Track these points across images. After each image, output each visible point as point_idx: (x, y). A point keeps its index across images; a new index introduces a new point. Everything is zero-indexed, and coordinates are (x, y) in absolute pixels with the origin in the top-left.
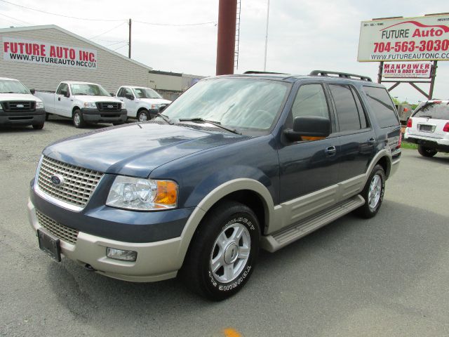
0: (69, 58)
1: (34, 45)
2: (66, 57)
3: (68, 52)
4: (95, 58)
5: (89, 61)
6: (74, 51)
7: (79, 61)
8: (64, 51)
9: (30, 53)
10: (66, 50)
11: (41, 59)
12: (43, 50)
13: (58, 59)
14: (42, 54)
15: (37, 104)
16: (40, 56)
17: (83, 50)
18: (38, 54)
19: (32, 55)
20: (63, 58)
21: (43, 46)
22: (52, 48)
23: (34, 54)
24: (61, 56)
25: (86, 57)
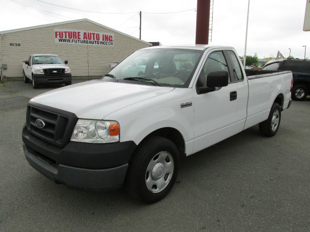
0: (96, 40)
1: (74, 32)
2: (94, 39)
3: (95, 36)
4: (113, 39)
5: (109, 41)
6: (99, 35)
7: (102, 41)
8: (92, 35)
9: (71, 38)
10: (94, 34)
11: (78, 41)
12: (79, 35)
13: (89, 40)
14: (79, 38)
15: (66, 70)
16: (77, 39)
17: (105, 34)
18: (76, 38)
19: (72, 39)
20: (92, 40)
21: (79, 33)
22: (85, 34)
23: (74, 38)
24: (91, 39)
25: (107, 38)
